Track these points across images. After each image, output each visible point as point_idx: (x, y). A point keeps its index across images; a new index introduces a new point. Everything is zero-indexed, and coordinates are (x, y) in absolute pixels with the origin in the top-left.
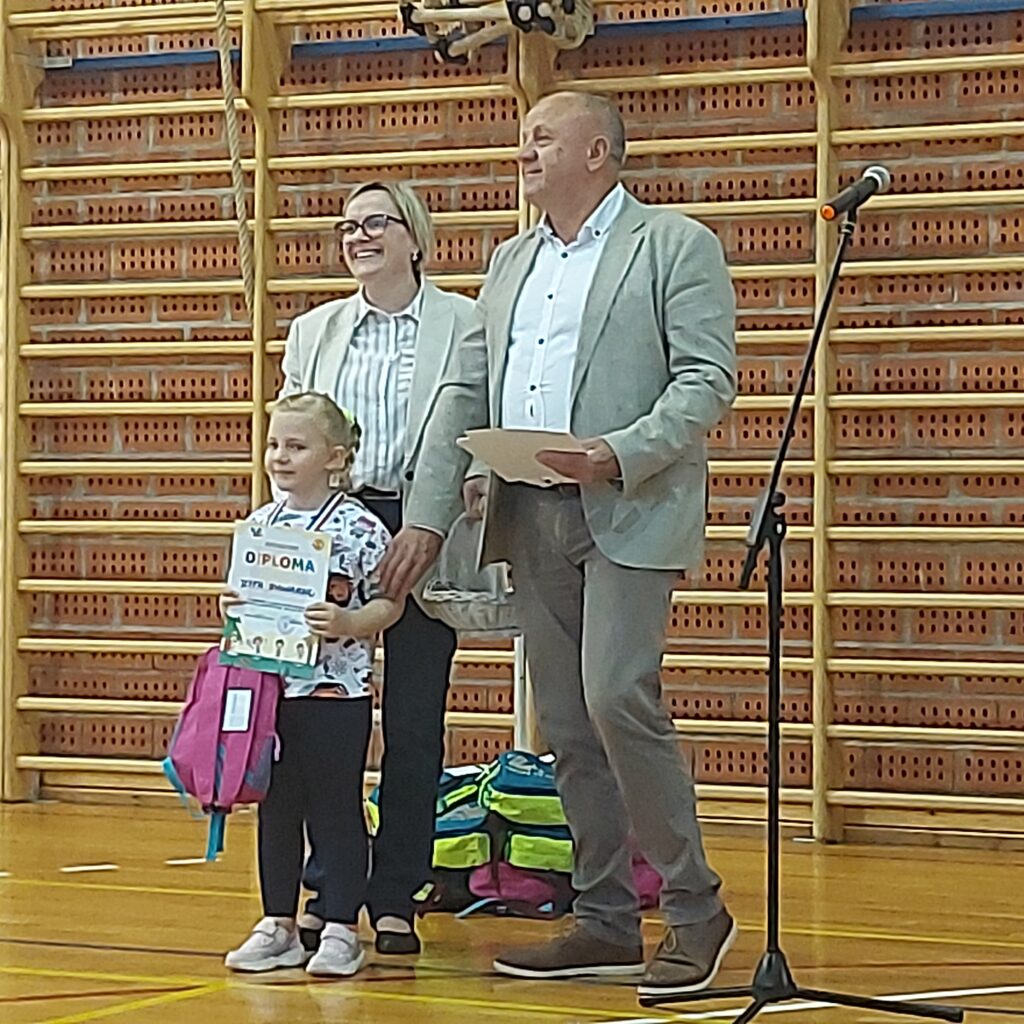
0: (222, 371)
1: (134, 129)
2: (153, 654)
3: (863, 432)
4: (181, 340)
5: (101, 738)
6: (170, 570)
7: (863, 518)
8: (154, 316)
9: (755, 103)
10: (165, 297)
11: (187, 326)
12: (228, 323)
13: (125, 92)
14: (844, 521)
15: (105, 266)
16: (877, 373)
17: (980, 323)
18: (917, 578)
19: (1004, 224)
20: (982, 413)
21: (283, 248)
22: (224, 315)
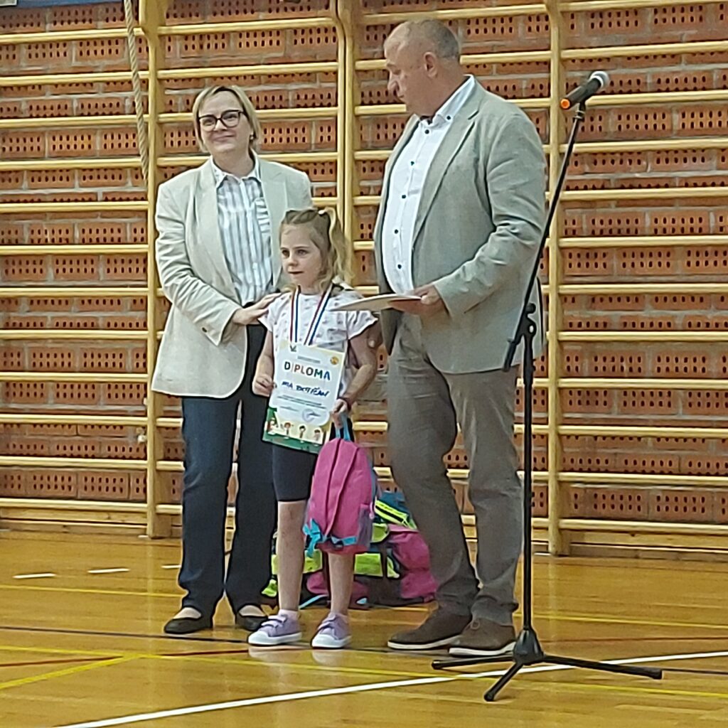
0: (126, 224)
1: (61, 49)
2: (76, 425)
3: (583, 265)
4: (97, 201)
5: (41, 485)
6: (89, 365)
7: (584, 325)
8: (77, 183)
9: (506, 30)
10: (84, 170)
11: (100, 190)
12: (129, 188)
13: (55, 23)
14: (570, 327)
15: (42, 148)
16: (593, 222)
17: (667, 186)
18: (622, 368)
19: (684, 116)
20: (669, 250)
21: (169, 135)
22: (127, 183)
